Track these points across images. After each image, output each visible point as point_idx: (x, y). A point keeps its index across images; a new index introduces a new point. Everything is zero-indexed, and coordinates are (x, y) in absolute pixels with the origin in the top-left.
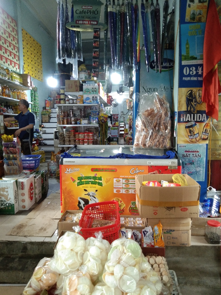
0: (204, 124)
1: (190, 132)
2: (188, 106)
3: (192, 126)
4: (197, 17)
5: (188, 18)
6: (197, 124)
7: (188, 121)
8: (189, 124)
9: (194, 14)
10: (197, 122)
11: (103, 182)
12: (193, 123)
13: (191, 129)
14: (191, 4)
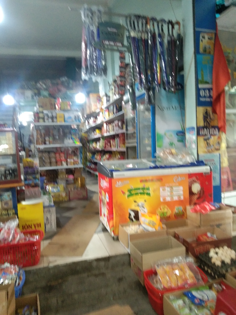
0: (216, 137)
1: (207, 144)
2: (204, 123)
4: (208, 51)
5: (201, 50)
7: (206, 135)
9: (205, 48)
10: (212, 135)
11: (151, 192)
12: (209, 136)
13: (208, 141)
14: (203, 40)
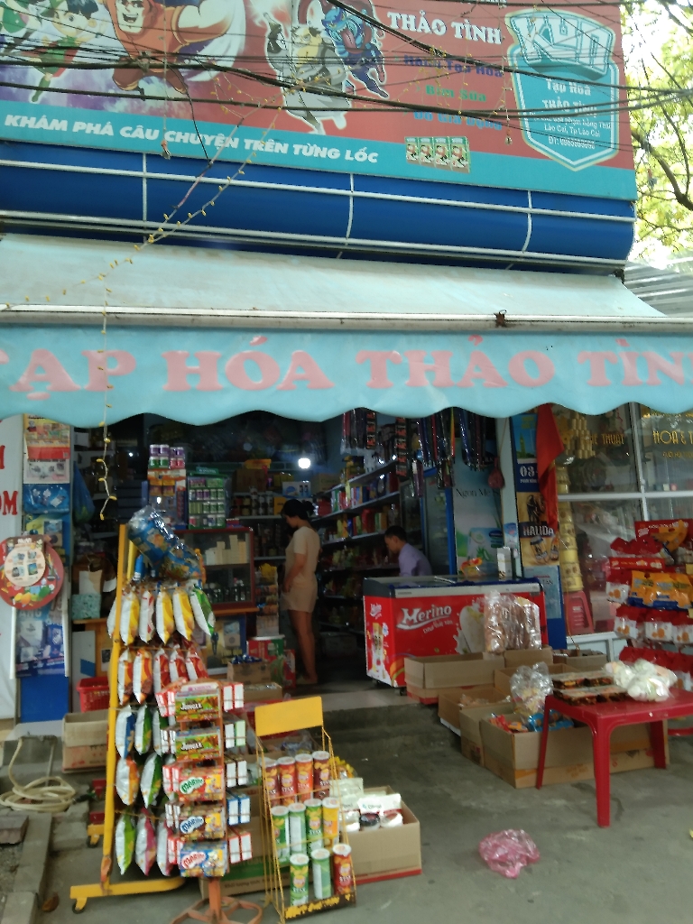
0: (551, 539)
1: (537, 549)
2: (530, 517)
3: (538, 542)
6: (544, 539)
7: (533, 536)
8: (534, 540)
10: (543, 536)
12: (539, 538)
13: (537, 546)
